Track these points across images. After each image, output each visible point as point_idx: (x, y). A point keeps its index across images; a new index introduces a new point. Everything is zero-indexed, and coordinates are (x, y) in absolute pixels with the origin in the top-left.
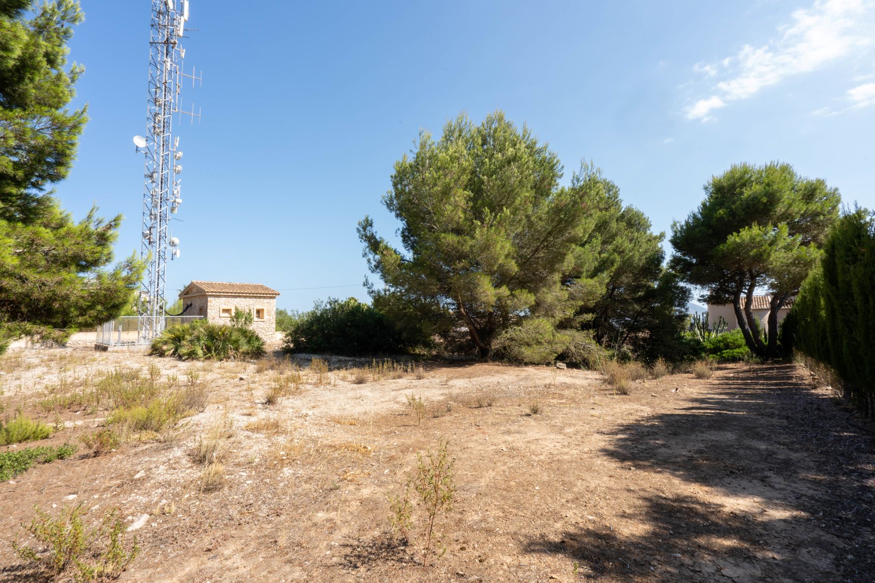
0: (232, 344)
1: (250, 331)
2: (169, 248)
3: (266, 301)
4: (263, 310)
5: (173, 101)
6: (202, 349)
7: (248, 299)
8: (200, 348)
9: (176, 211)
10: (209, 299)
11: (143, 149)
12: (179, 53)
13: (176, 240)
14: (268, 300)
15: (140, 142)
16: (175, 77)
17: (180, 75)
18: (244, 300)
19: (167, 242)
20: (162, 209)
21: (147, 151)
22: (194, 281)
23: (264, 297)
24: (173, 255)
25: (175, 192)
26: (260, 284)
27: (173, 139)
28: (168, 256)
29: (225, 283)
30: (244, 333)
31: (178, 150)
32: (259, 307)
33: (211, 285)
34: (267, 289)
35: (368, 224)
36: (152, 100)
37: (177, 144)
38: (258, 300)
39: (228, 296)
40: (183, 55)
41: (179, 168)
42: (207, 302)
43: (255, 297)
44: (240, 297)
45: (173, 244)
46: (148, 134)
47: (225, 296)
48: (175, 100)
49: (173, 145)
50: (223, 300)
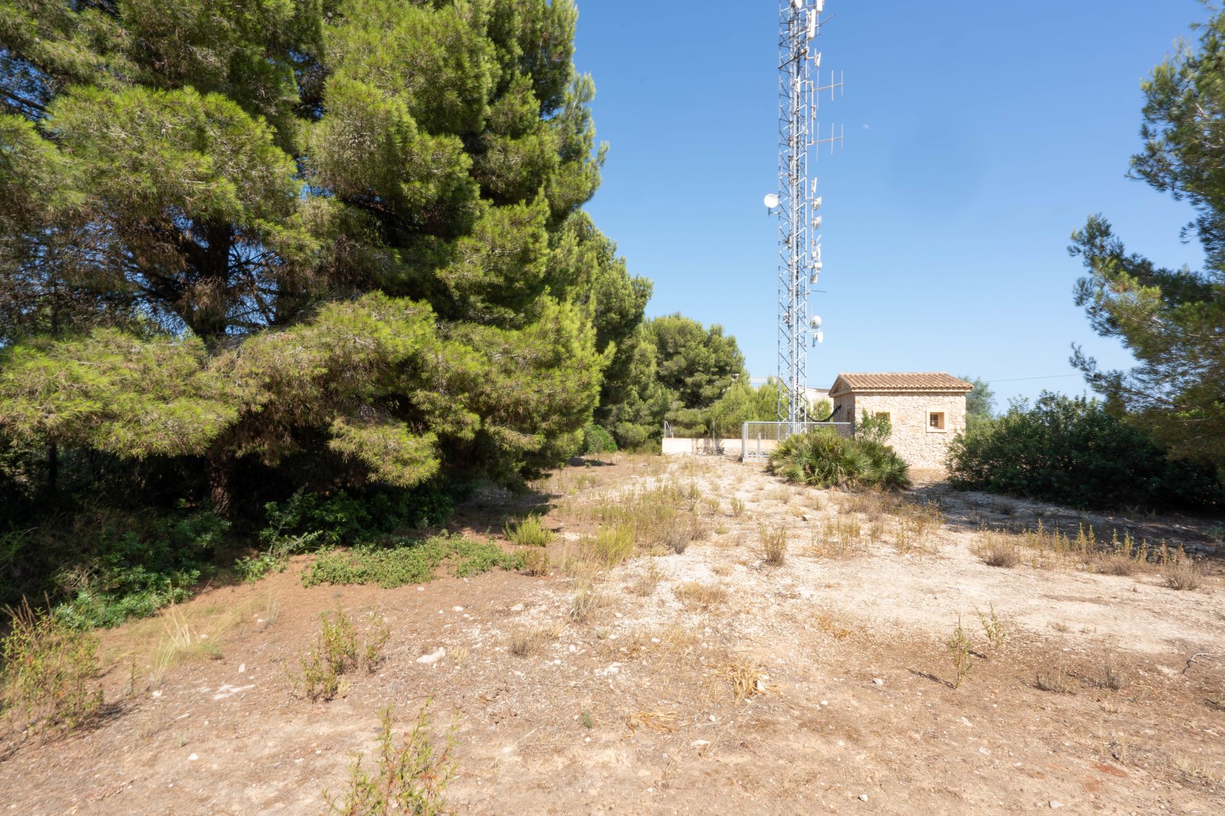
0: (844, 466)
1: (882, 448)
2: (810, 331)
3: (947, 399)
4: (942, 414)
5: (807, 132)
6: (804, 469)
7: (916, 397)
8: (801, 468)
9: (816, 281)
10: (857, 398)
11: (776, 209)
12: (812, 62)
13: (818, 320)
14: (951, 398)
15: (771, 201)
16: (810, 98)
17: (815, 92)
18: (909, 398)
19: (807, 323)
20: (800, 280)
21: (780, 209)
22: (842, 374)
23: (944, 394)
24: (815, 339)
25: (814, 255)
26: (943, 372)
27: (810, 183)
28: (808, 342)
29: (884, 373)
30: (871, 449)
31: (816, 196)
32: (936, 410)
33: (864, 378)
34: (951, 379)
35: (1097, 231)
36: (785, 142)
37: (814, 189)
38: (932, 398)
39: (885, 394)
40: (818, 62)
41: (819, 220)
42: (854, 402)
43: (928, 394)
44: (902, 394)
45: (814, 326)
46: (780, 188)
47: (879, 394)
48: (810, 131)
49: (810, 191)
50: (877, 398)
